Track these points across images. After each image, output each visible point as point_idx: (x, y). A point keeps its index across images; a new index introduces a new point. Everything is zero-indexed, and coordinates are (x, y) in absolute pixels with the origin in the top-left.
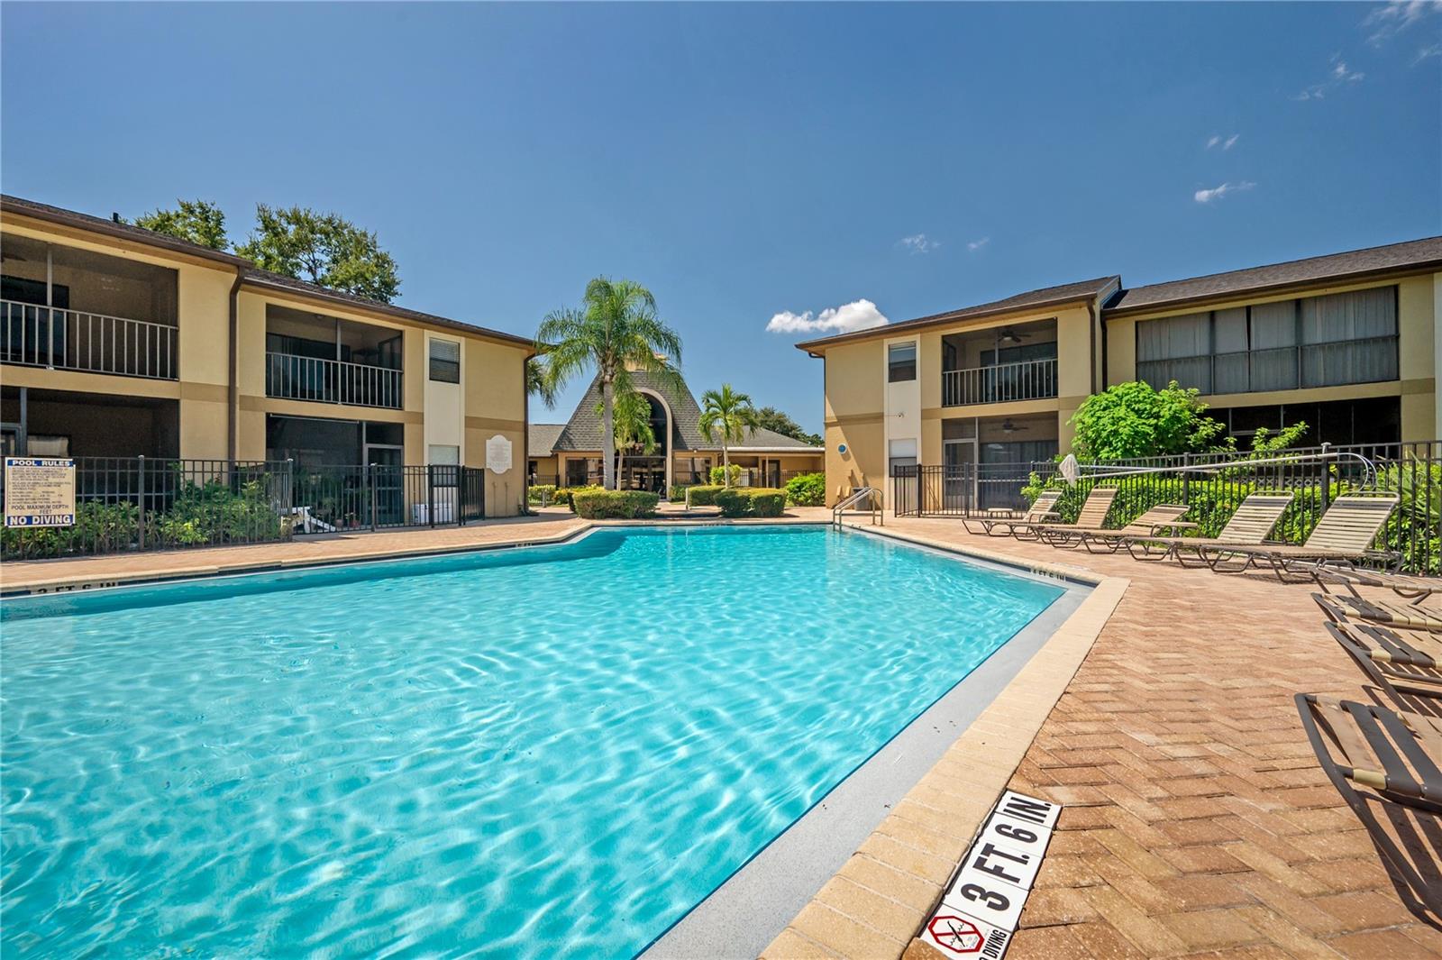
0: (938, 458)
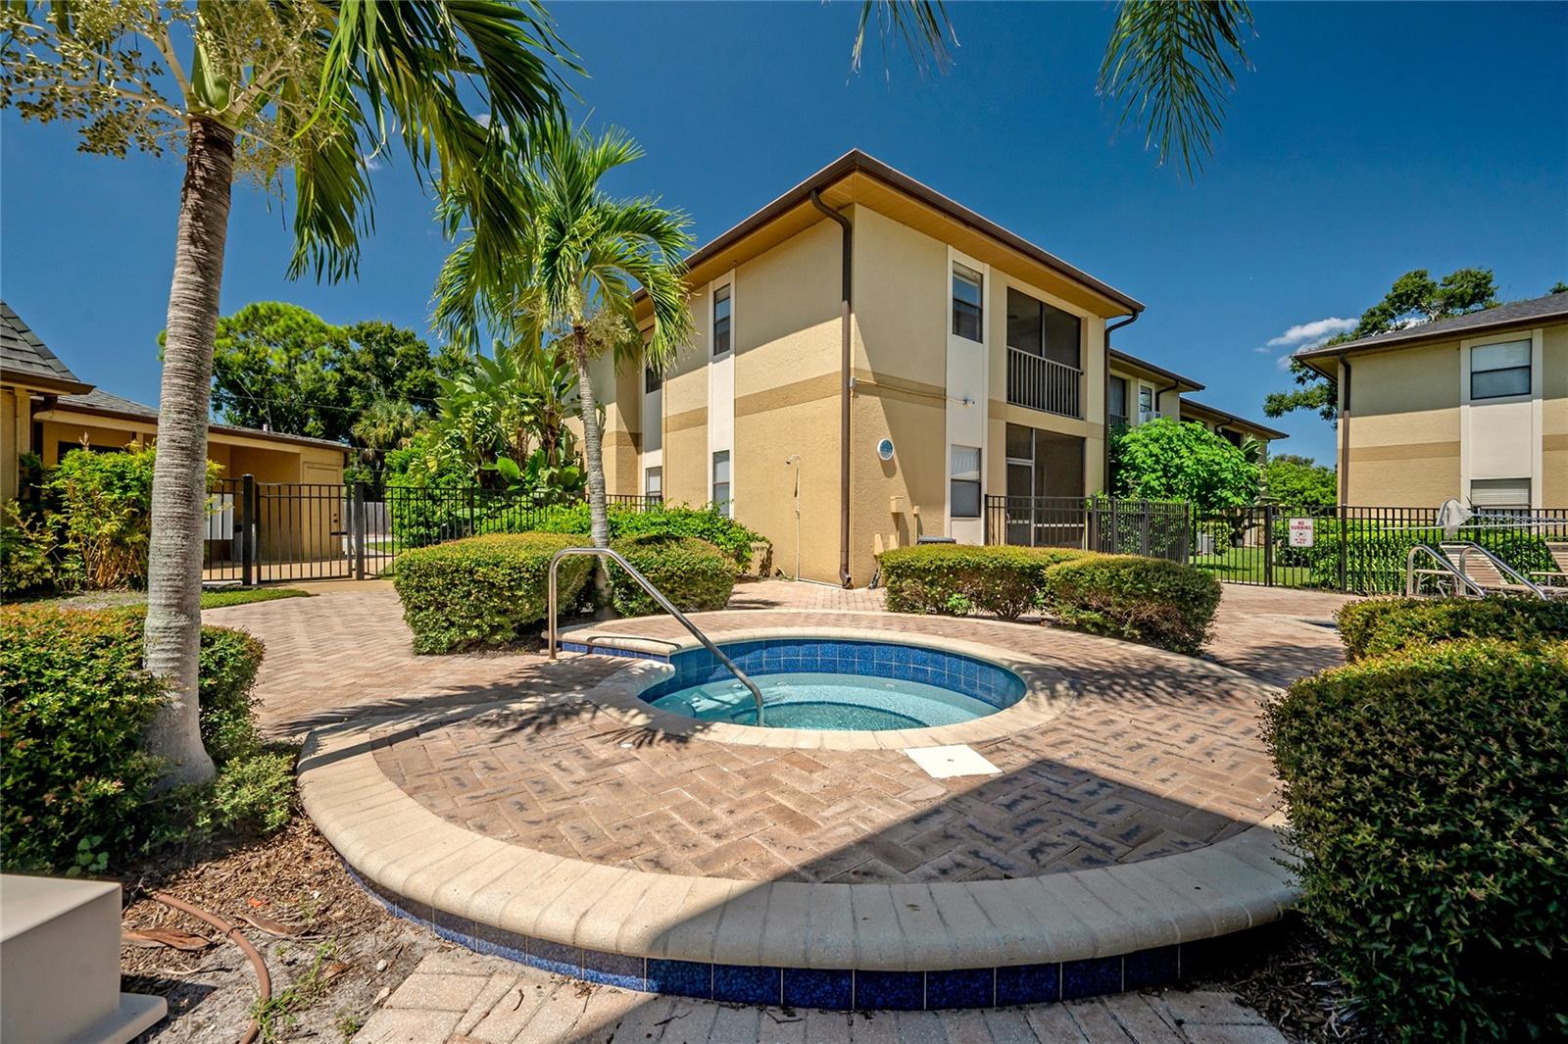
0: (1002, 489)
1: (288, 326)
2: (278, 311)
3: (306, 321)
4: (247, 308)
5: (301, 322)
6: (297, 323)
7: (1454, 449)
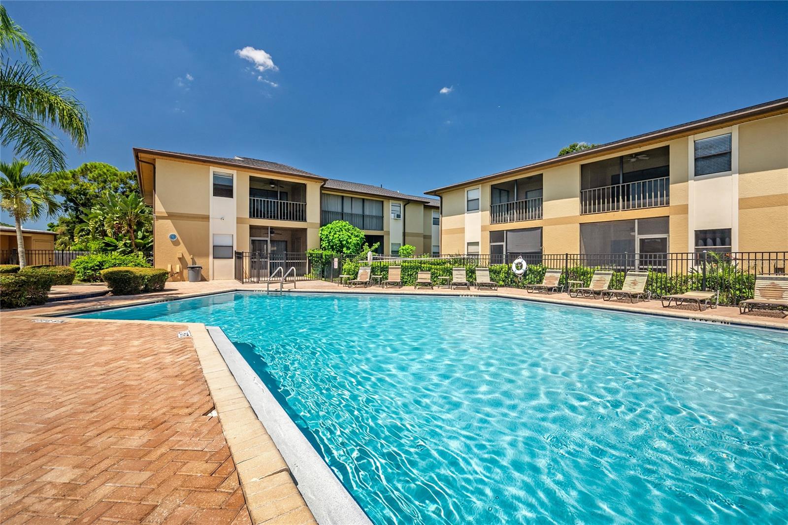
0: (246, 248)
1: (99, 174)
2: (95, 166)
3: (108, 171)
4: (83, 165)
5: (105, 171)
6: (104, 172)
7: (462, 230)
